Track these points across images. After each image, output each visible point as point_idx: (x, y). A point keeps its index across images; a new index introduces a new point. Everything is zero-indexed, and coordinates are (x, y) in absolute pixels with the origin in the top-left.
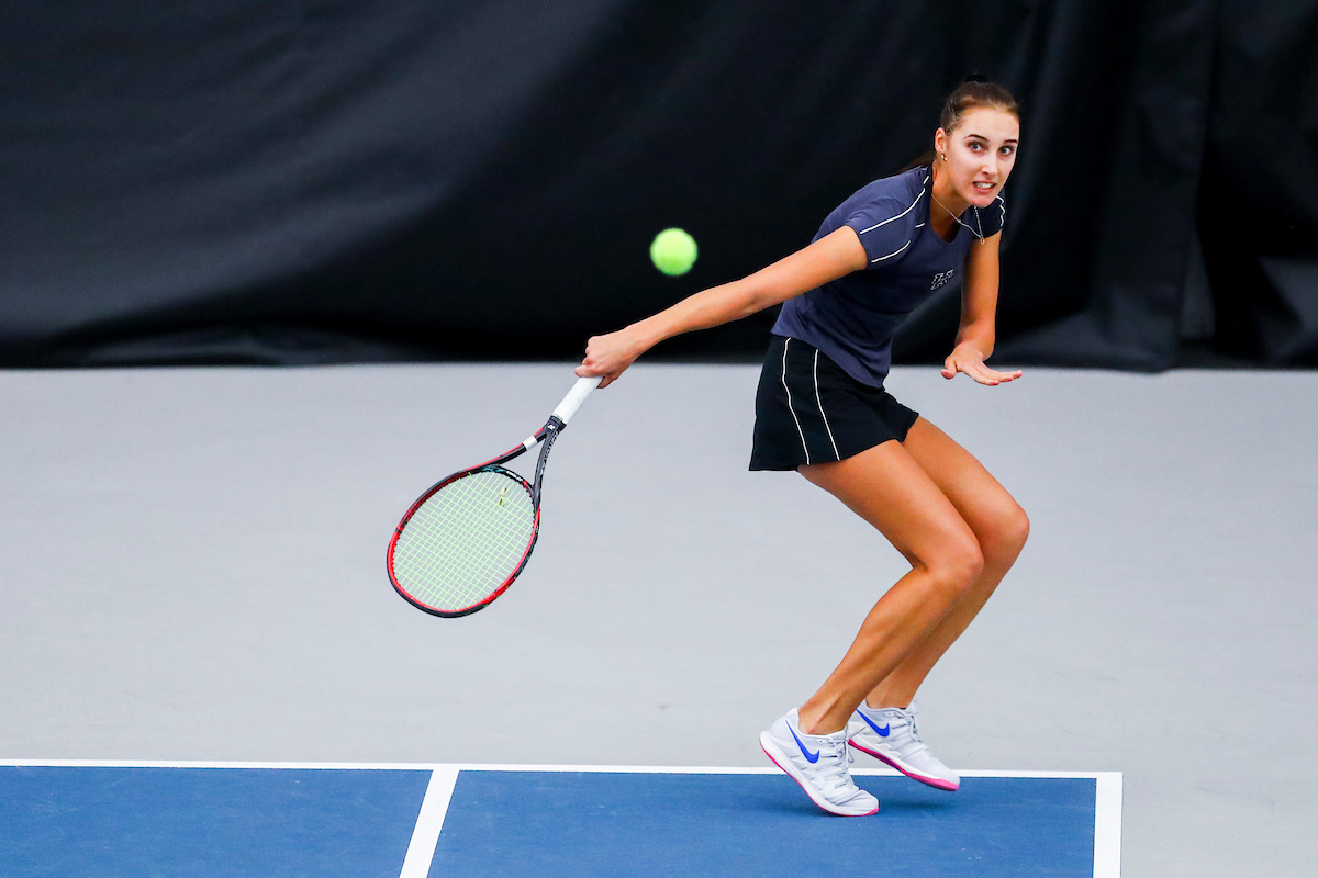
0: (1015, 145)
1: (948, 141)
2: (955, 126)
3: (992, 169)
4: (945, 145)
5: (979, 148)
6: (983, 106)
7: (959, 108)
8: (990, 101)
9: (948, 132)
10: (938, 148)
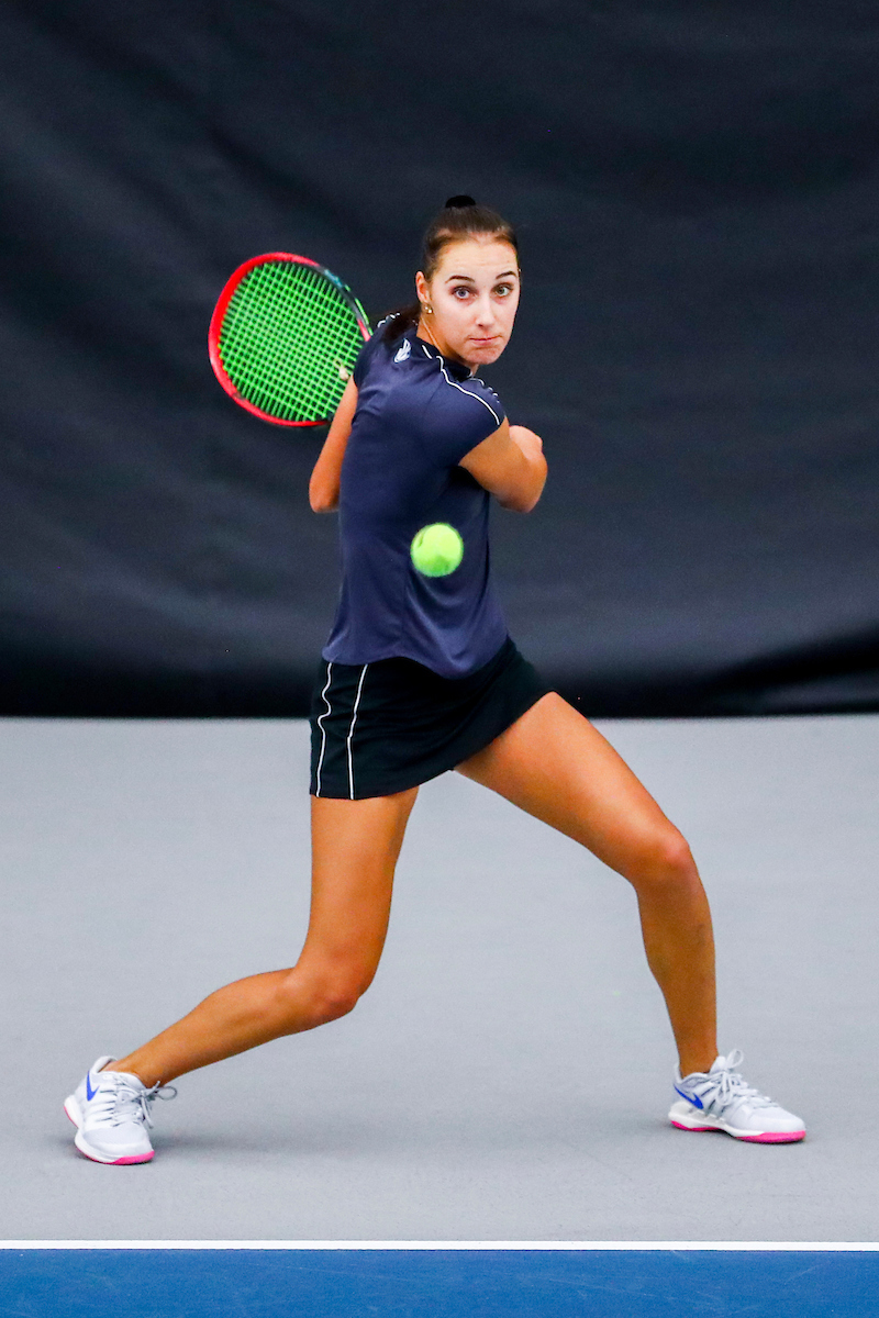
0: (514, 280)
1: (430, 288)
2: (434, 269)
3: (486, 319)
4: (427, 295)
5: (467, 294)
6: (462, 239)
7: (436, 246)
8: (470, 232)
9: (428, 277)
10: (422, 297)
